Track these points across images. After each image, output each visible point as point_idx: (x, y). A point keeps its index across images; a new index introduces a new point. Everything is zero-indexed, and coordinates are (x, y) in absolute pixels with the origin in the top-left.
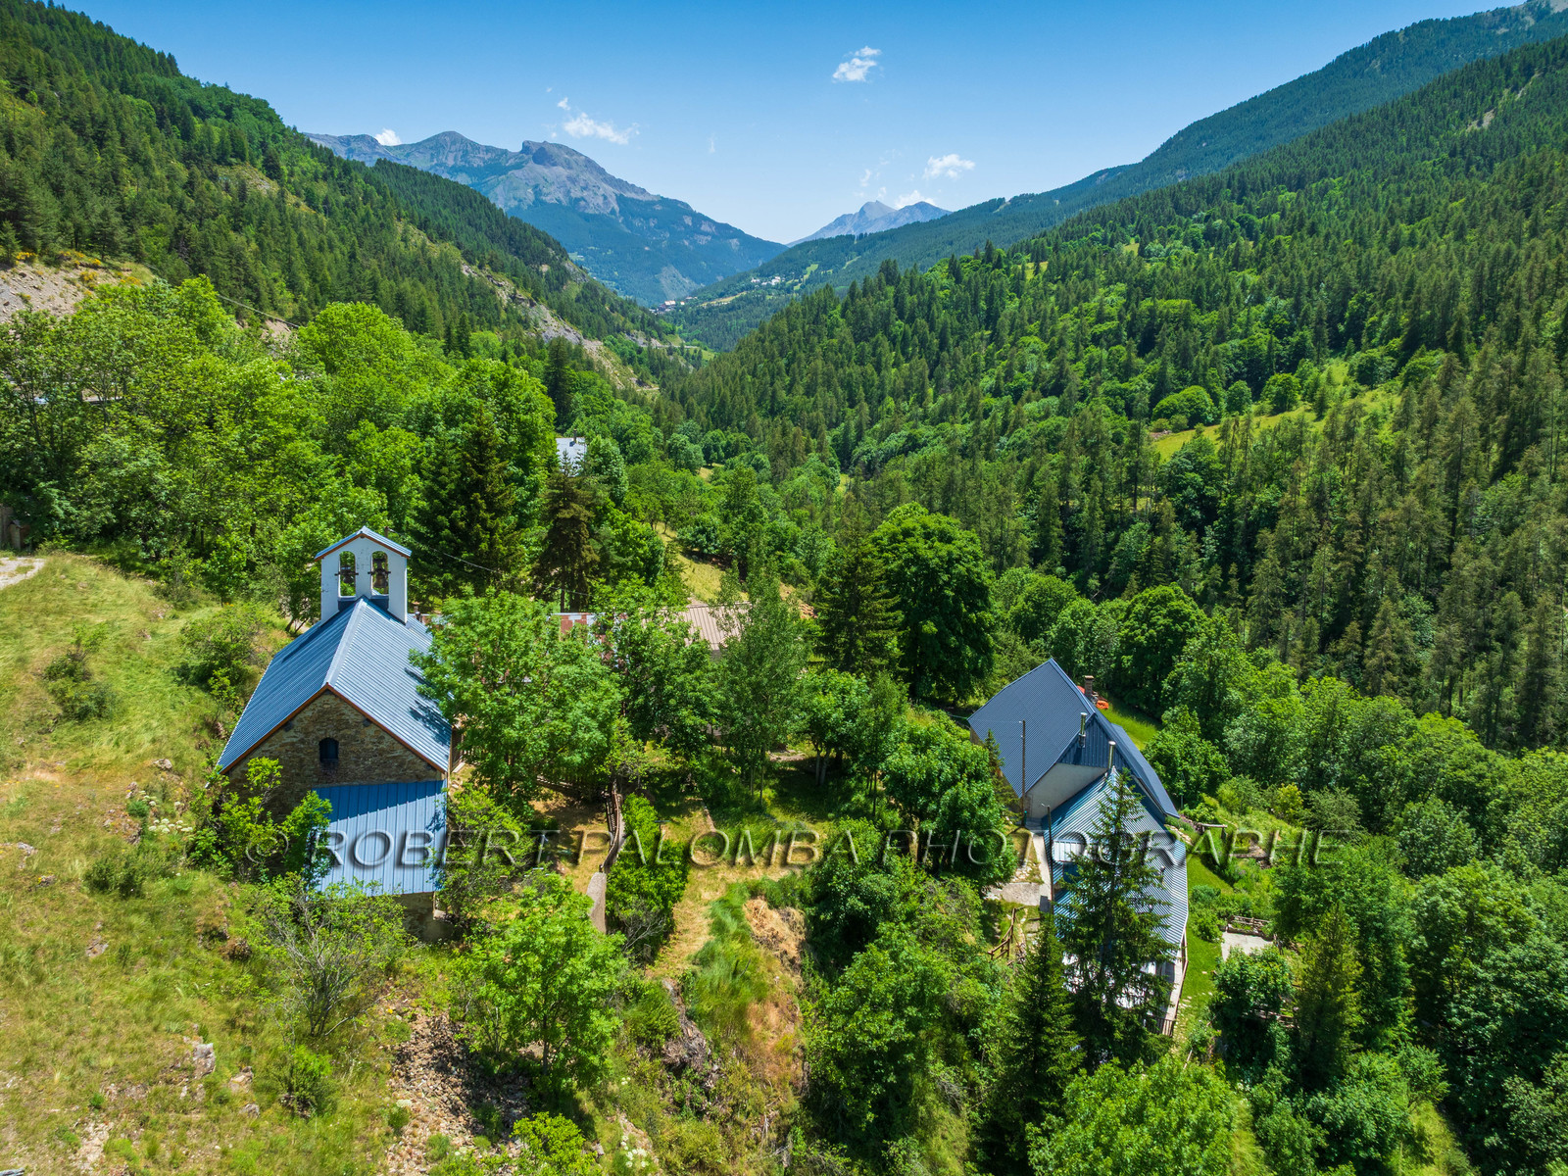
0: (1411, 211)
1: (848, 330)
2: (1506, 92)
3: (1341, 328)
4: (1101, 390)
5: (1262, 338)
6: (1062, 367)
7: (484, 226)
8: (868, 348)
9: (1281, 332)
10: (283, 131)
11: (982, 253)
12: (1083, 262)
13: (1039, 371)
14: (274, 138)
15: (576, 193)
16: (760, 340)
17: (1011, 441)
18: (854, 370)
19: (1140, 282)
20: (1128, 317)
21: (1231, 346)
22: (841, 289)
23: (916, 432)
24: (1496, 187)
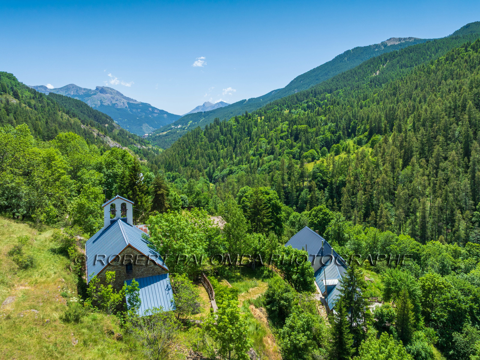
0: (363, 97)
1: (207, 139)
2: (381, 65)
3: (350, 131)
4: (285, 152)
5: (328, 135)
6: (273, 146)
7: (86, 113)
8: (214, 145)
9: (333, 133)
10: (19, 84)
11: (245, 115)
12: (274, 116)
13: (266, 148)
14: (16, 86)
15: (114, 102)
16: (179, 144)
17: (262, 169)
18: (210, 151)
19: (292, 121)
20: (290, 131)
21: (320, 137)
22: (203, 127)
23: (232, 168)
24: (385, 90)
